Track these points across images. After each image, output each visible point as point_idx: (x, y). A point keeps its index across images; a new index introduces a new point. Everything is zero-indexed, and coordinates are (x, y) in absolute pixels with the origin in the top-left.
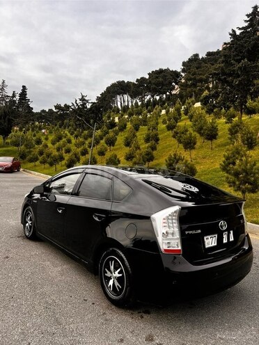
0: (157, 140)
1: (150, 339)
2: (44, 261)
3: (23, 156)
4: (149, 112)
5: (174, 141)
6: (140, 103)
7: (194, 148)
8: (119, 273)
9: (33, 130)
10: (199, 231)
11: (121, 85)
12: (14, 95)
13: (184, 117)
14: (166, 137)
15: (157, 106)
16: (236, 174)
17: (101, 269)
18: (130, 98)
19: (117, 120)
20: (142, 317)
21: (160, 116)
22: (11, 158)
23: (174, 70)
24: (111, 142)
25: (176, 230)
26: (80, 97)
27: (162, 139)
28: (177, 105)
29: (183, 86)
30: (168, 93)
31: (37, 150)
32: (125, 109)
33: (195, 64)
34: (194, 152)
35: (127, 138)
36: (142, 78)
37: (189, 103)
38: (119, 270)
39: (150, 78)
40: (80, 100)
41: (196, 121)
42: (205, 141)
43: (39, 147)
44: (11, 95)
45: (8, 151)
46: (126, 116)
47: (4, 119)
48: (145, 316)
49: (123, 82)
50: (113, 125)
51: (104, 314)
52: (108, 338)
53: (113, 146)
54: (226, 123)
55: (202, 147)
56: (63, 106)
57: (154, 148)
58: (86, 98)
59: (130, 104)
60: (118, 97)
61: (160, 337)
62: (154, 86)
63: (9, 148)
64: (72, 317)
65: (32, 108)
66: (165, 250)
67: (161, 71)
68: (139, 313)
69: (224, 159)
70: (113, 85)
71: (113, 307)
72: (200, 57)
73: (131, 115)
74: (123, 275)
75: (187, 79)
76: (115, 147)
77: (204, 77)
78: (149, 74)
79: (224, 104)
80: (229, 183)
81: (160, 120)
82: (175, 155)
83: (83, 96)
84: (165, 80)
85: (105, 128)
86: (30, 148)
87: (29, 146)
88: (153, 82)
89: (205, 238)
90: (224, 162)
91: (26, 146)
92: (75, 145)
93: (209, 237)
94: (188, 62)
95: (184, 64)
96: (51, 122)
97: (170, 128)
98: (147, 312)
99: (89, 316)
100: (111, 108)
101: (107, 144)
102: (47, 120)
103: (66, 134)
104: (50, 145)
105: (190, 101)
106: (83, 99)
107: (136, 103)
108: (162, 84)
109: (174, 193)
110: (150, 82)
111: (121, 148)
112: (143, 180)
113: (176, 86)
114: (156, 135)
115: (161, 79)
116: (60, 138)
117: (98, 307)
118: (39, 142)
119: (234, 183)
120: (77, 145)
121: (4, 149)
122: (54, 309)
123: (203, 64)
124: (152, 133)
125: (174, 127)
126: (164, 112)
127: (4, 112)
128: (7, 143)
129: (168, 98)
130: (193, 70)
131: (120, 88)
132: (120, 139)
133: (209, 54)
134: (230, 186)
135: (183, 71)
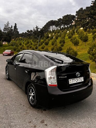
0: (64, 42)
1: (43, 122)
2: (10, 88)
3: (15, 50)
4: (62, 32)
5: (71, 43)
6: (59, 29)
7: (78, 45)
8: (33, 94)
9: (19, 40)
10: (66, 77)
11: (52, 22)
12: (12, 27)
13: (76, 33)
14: (68, 41)
15: (65, 29)
16: (93, 55)
17: (28, 92)
18: (55, 27)
19: (50, 35)
20: (42, 112)
21: (67, 33)
22: (10, 50)
23: (73, 15)
24: (47, 44)
25: (55, 76)
26: (36, 27)
27: (66, 42)
28: (73, 29)
29: (76, 21)
30: (70, 24)
31: (20, 47)
32: (53, 31)
33: (81, 12)
34: (78, 47)
35: (53, 42)
36: (60, 19)
37: (78, 28)
38: (33, 93)
39: (63, 18)
40: (36, 28)
41: (80, 34)
42: (83, 42)
43: (20, 46)
44: (11, 27)
45: (10, 48)
46: (53, 34)
47: (8, 36)
48: (44, 112)
49: (53, 20)
50: (48, 37)
51: (27, 110)
52: (25, 121)
53: (48, 45)
54: (92, 35)
55: (82, 45)
56: (30, 30)
57: (62, 46)
58: (38, 27)
59: (55, 29)
60: (51, 27)
61: (47, 121)
62: (64, 22)
63: (10, 47)
64: (13, 111)
65: (19, 32)
66: (50, 85)
67: (68, 15)
68: (41, 110)
69: (89, 49)
70: (49, 22)
71: (32, 107)
72: (83, 9)
73: (55, 33)
74: (34, 95)
75: (78, 18)
76: (48, 46)
77: (85, 17)
78: (63, 17)
79: (91, 27)
80: (90, 58)
81: (67, 35)
82: (70, 48)
83: (37, 27)
84: (69, 19)
85: (45, 39)
86: (18, 47)
87: (17, 46)
88: (64, 20)
89: (69, 80)
90: (89, 50)
91: (16, 46)
92: (33, 45)
93: (71, 79)
94: (78, 11)
95: (77, 12)
96: (26, 37)
97: (69, 38)
98: (45, 110)
99: (20, 111)
100: (48, 31)
101: (45, 44)
102: (25, 37)
103: (31, 41)
104: (24, 45)
105: (78, 27)
106: (37, 28)
107: (58, 29)
108: (68, 21)
109: (56, 60)
110: (63, 20)
111: (50, 46)
112: (45, 55)
113: (74, 22)
114: (64, 40)
115: (67, 19)
116: (28, 43)
117: (25, 107)
118: (21, 44)
119: (92, 58)
120: (34, 45)
121: (8, 47)
122: (7, 108)
123: (85, 12)
124: (62, 40)
125: (71, 37)
126: (68, 32)
127: (8, 34)
128: (9, 45)
129: (70, 26)
130: (80, 14)
131: (52, 23)
132: (50, 42)
133: (87, 8)
134: (90, 60)
135: (76, 15)
